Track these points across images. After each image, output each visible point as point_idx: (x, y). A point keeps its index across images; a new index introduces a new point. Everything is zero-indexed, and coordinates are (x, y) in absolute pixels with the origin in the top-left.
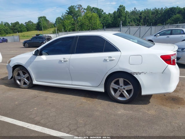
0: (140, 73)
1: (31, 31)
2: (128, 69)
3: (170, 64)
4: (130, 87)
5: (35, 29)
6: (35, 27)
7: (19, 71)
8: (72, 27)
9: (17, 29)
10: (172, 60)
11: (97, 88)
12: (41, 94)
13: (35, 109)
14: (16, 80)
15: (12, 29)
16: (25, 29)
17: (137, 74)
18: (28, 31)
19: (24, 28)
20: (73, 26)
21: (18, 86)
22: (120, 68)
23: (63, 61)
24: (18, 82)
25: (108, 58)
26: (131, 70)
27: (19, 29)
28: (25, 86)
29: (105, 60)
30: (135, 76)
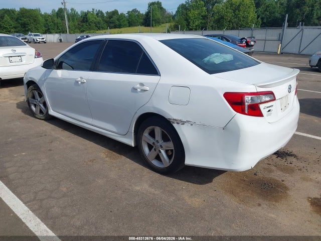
0: (183, 123)
1: (135, 26)
2: (166, 111)
3: (243, 112)
4: (170, 145)
5: (142, 23)
6: (142, 21)
7: (33, 91)
8: (201, 22)
9: (114, 23)
10: (246, 104)
11: (125, 138)
12: (53, 133)
13: (24, 154)
14: (31, 104)
15: (106, 22)
16: (126, 22)
17: (178, 123)
18: (129, 26)
19: (124, 21)
20: (203, 21)
21: (33, 114)
22: (154, 108)
23: (80, 83)
24: (33, 108)
25: (138, 86)
26: (169, 114)
27: (117, 23)
28: (42, 115)
29: (135, 90)
30: (175, 125)
